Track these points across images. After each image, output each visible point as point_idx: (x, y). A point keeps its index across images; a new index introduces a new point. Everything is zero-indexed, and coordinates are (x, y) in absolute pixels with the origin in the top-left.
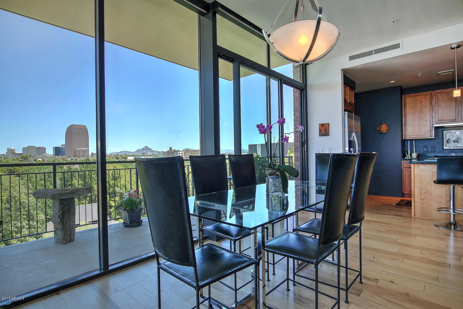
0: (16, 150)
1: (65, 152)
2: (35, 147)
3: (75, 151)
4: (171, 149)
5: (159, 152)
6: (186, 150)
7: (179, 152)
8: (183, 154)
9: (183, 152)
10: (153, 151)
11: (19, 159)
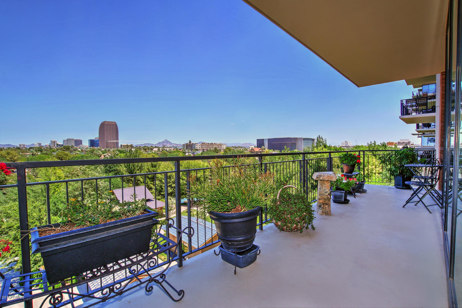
0: (57, 142)
1: (98, 144)
2: (73, 139)
3: (107, 143)
4: (190, 142)
5: (177, 145)
6: (203, 143)
7: (196, 145)
8: (200, 147)
9: (200, 145)
10: (172, 143)
11: (63, 149)
